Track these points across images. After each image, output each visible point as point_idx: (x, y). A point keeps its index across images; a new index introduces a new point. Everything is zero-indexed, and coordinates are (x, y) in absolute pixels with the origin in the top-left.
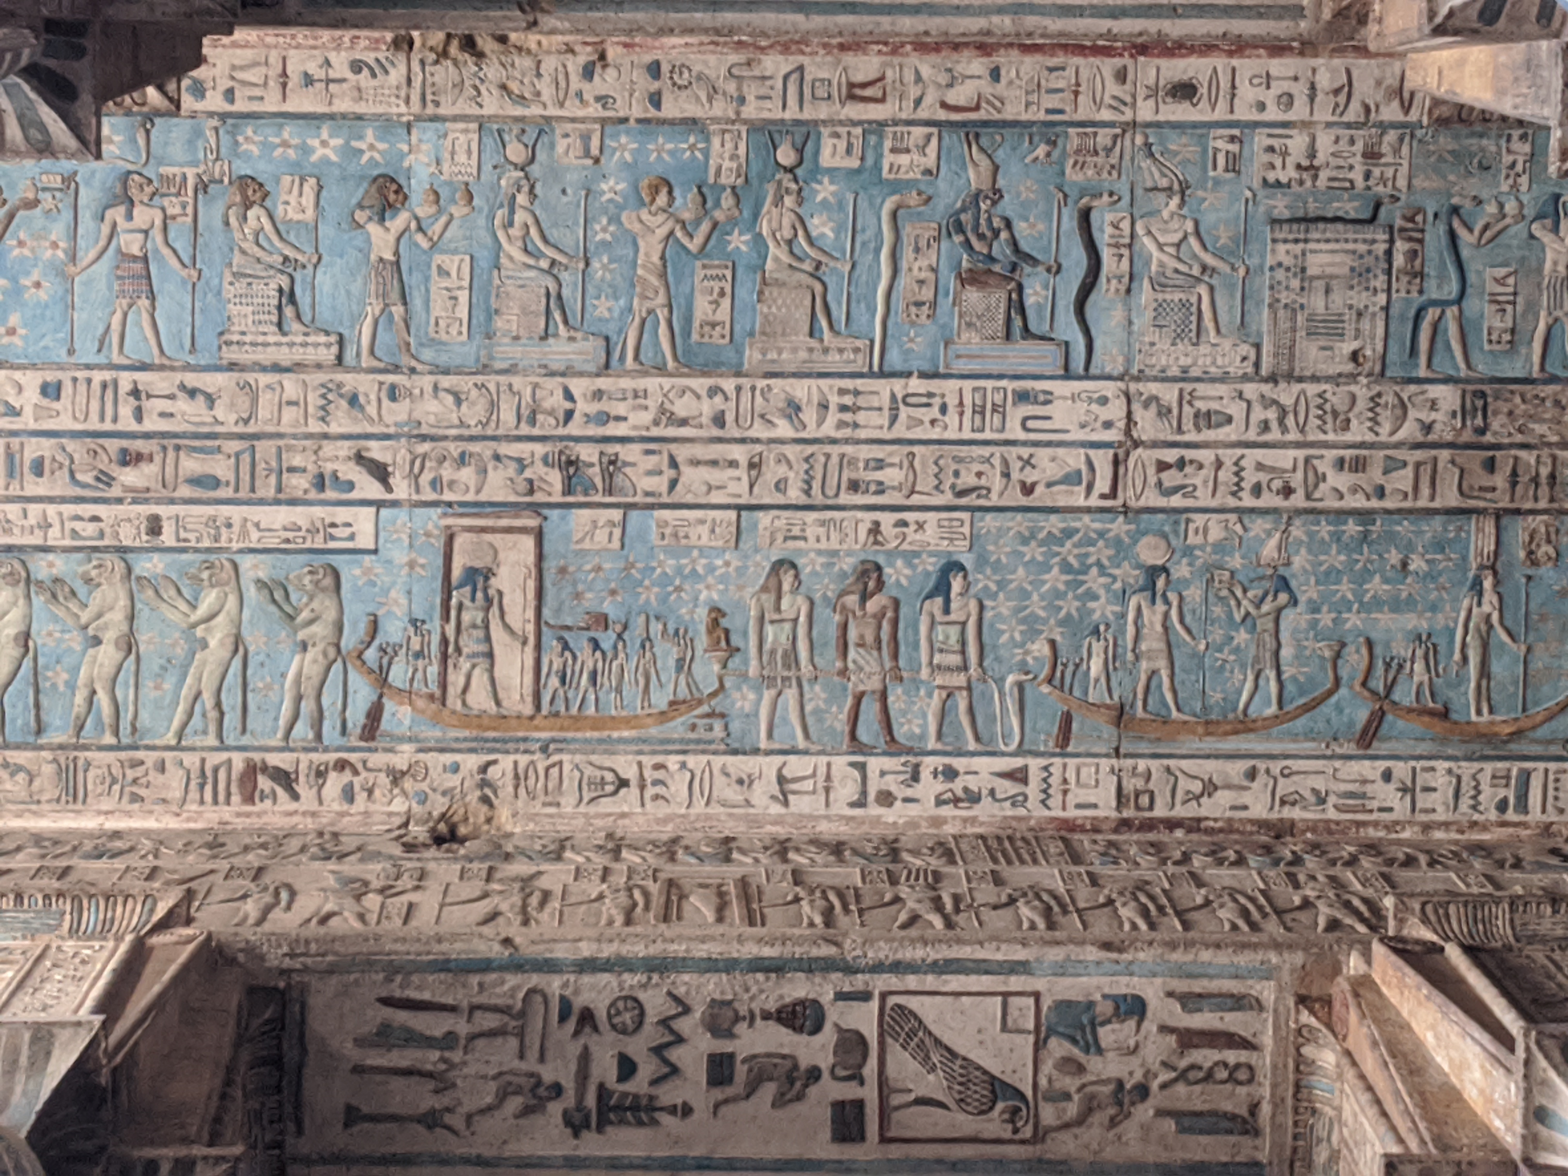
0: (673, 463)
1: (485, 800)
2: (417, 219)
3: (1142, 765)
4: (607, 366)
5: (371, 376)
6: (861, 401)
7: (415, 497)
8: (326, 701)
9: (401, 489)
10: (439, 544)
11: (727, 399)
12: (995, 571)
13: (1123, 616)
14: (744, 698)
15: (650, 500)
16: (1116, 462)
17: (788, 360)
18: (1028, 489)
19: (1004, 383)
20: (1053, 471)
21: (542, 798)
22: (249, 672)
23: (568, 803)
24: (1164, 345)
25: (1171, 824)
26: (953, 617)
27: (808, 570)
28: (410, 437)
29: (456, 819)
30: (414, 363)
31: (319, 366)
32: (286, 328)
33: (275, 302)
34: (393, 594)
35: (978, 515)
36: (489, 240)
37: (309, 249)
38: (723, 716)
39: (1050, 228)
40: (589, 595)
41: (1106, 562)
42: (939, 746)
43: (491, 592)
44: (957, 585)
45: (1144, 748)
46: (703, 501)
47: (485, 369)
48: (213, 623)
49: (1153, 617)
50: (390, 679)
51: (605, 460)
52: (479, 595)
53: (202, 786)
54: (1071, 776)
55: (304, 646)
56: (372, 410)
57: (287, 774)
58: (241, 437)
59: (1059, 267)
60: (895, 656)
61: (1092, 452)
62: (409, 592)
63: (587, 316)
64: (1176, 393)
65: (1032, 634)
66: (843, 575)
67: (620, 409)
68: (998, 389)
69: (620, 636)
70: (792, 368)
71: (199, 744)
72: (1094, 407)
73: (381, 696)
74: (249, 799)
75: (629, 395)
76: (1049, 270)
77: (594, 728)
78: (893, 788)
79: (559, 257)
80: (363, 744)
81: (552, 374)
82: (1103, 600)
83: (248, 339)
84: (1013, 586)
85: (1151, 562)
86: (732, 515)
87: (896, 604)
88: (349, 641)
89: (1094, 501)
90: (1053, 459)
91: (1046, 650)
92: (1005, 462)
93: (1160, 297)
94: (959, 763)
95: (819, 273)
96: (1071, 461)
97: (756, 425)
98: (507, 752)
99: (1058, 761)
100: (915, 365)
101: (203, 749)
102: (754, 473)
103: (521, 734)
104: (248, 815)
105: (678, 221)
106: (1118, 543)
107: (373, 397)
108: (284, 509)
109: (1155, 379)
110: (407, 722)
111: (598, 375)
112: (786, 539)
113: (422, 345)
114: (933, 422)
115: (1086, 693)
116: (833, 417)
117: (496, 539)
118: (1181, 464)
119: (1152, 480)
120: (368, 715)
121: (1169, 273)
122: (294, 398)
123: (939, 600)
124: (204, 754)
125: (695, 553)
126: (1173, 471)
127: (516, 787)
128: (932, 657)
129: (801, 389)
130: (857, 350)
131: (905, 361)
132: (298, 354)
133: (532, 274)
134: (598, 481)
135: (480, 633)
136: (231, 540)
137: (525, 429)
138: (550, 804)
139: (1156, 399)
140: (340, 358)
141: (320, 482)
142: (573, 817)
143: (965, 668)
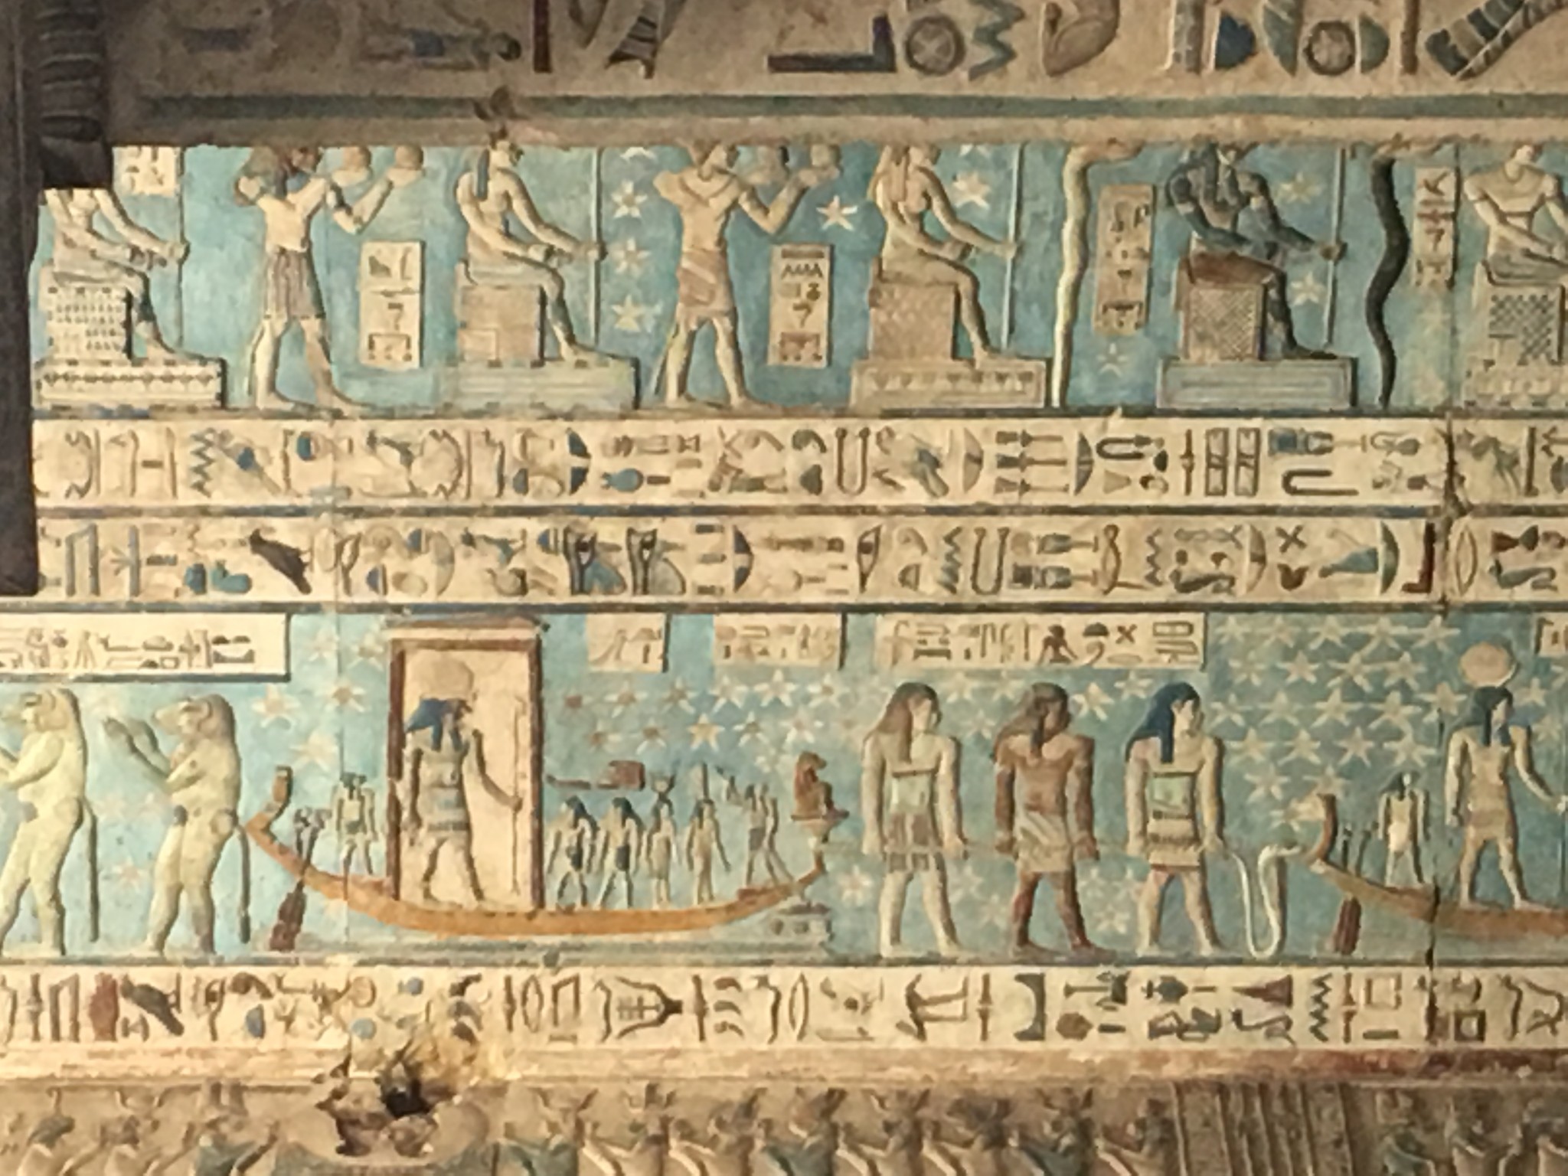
0: (742, 545)
1: (464, 1033)
2: (337, 190)
3: (1467, 976)
4: (637, 403)
5: (273, 423)
6: (1035, 451)
7: (345, 599)
8: (217, 895)
9: (323, 585)
10: (383, 666)
11: (823, 449)
12: (1240, 697)
13: (1442, 761)
14: (855, 886)
15: (706, 599)
16: (1430, 537)
17: (920, 394)
18: (1293, 579)
19: (1256, 423)
20: (1332, 552)
21: (549, 1029)
22: (100, 853)
23: (589, 1034)
24: (1506, 364)
25: (1512, 1060)
26: (1177, 766)
27: (952, 698)
28: (334, 510)
29: (418, 1058)
30: (338, 404)
31: (192, 410)
32: (137, 352)
33: (123, 317)
34: (315, 738)
35: (1215, 616)
36: (451, 220)
37: (172, 236)
38: (823, 910)
39: (1328, 192)
40: (614, 738)
41: (1412, 683)
42: (1155, 952)
43: (466, 735)
44: (1183, 720)
45: (1471, 952)
46: (789, 600)
47: (445, 411)
48: (43, 781)
49: (1487, 765)
50: (314, 861)
51: (636, 541)
52: (447, 740)
53: (35, 1017)
54: (1359, 993)
55: (182, 816)
56: (274, 472)
57: (163, 998)
58: (75, 514)
59: (1344, 248)
60: (1088, 824)
61: (1393, 524)
62: (340, 737)
63: (603, 328)
64: (1525, 434)
65: (1299, 789)
66: (1006, 705)
67: (658, 466)
68: (1246, 432)
69: (663, 798)
70: (926, 404)
71: (27, 955)
72: (1396, 457)
73: (300, 886)
74: (107, 1032)
75: (673, 444)
76: (1327, 254)
77: (625, 930)
78: (1086, 1013)
79: (558, 243)
80: (276, 954)
81: (553, 417)
82: (1408, 738)
83: (81, 371)
84: (1269, 719)
85: (1483, 683)
86: (836, 620)
87: (1089, 746)
88: (250, 806)
89: (1396, 595)
90: (1333, 534)
91: (1321, 813)
92: (1259, 540)
93: (1502, 293)
94: (1184, 975)
95: (966, 263)
96: (1361, 539)
97: (869, 489)
98: (494, 965)
99: (1339, 971)
100: (1119, 396)
101: (34, 962)
102: (867, 559)
103: (513, 939)
104: (106, 1055)
105: (743, 186)
106: (1432, 654)
107: (276, 454)
108: (144, 616)
109: (1494, 415)
110: (343, 923)
111: (623, 417)
112: (918, 653)
113: (347, 375)
114: (1145, 481)
115: (1382, 872)
116: (987, 478)
117: (472, 658)
118: (1531, 539)
119: (1486, 563)
120: (282, 913)
121: (1516, 257)
122: (153, 456)
123: (1156, 742)
124: (36, 970)
125: (778, 676)
126: (1519, 549)
127: (510, 1015)
128: (1145, 822)
129: (940, 435)
130: (1026, 377)
131: (1100, 390)
132: (159, 393)
133: (519, 268)
134: (626, 572)
135: (452, 795)
136: (67, 664)
137: (511, 498)
138: (561, 1038)
139: (1493, 443)
140: (223, 397)
141: (198, 579)
142: (596, 1055)
143: (1196, 839)
